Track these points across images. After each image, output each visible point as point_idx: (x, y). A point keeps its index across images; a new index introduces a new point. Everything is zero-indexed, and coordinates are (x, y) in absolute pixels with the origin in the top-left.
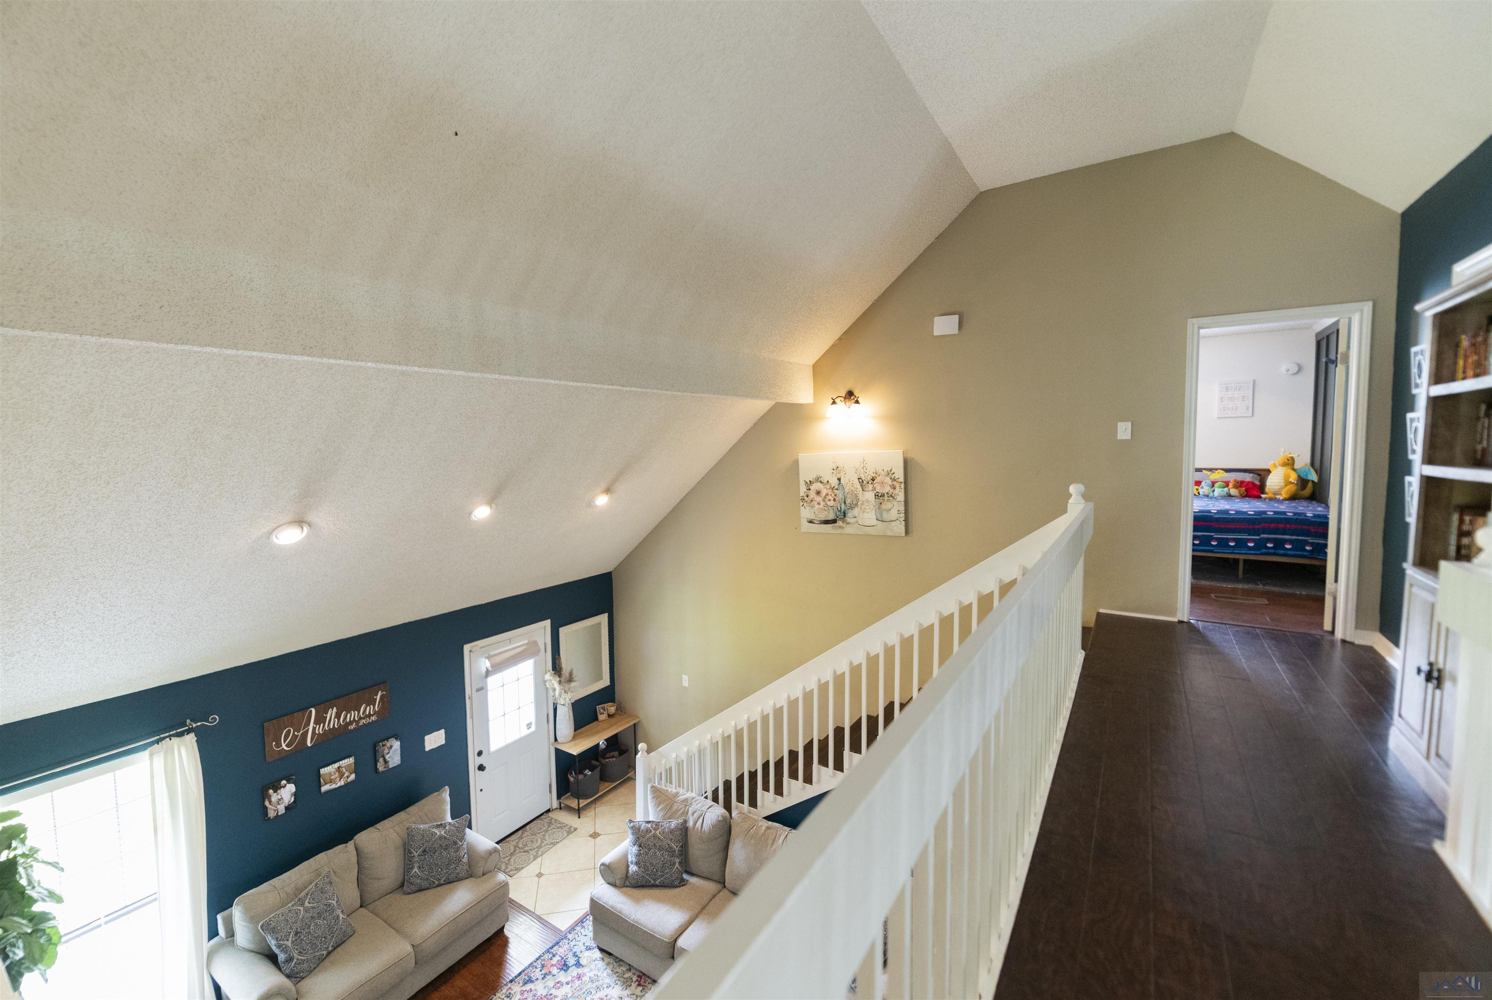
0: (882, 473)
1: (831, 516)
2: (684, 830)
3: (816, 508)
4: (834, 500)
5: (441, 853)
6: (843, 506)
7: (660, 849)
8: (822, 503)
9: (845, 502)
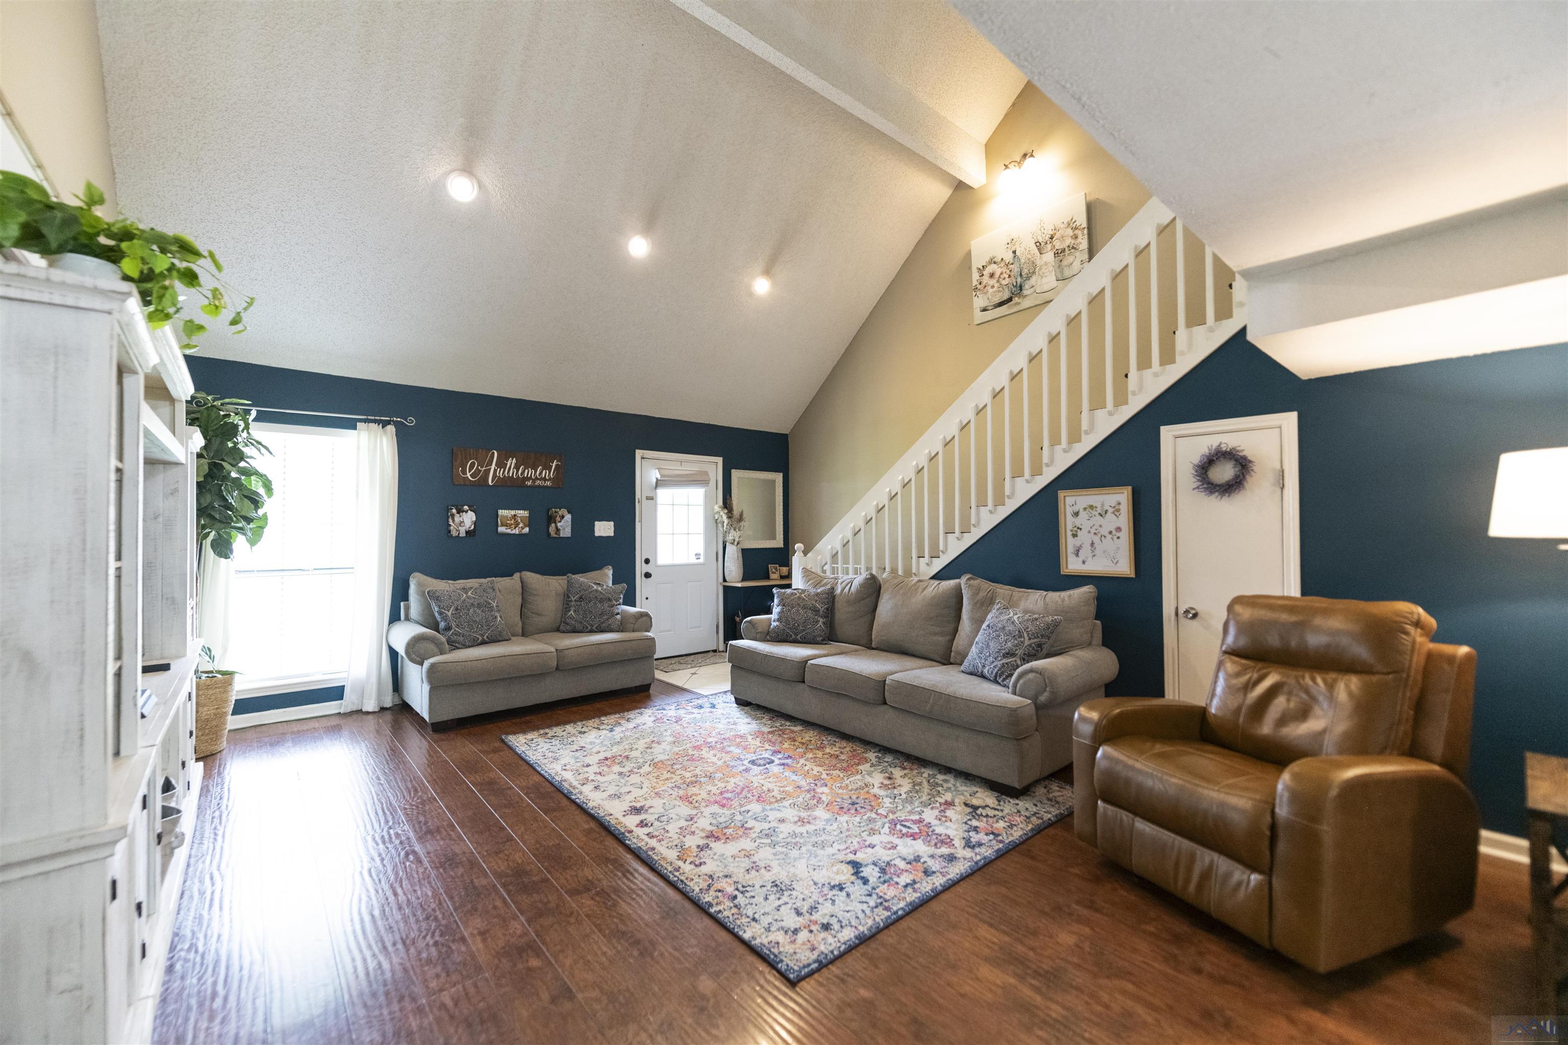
0: (1062, 226)
1: (1006, 296)
2: (831, 596)
3: (989, 294)
4: (1010, 276)
5: (596, 604)
6: (1019, 280)
7: (804, 607)
8: (996, 285)
9: (1021, 275)
